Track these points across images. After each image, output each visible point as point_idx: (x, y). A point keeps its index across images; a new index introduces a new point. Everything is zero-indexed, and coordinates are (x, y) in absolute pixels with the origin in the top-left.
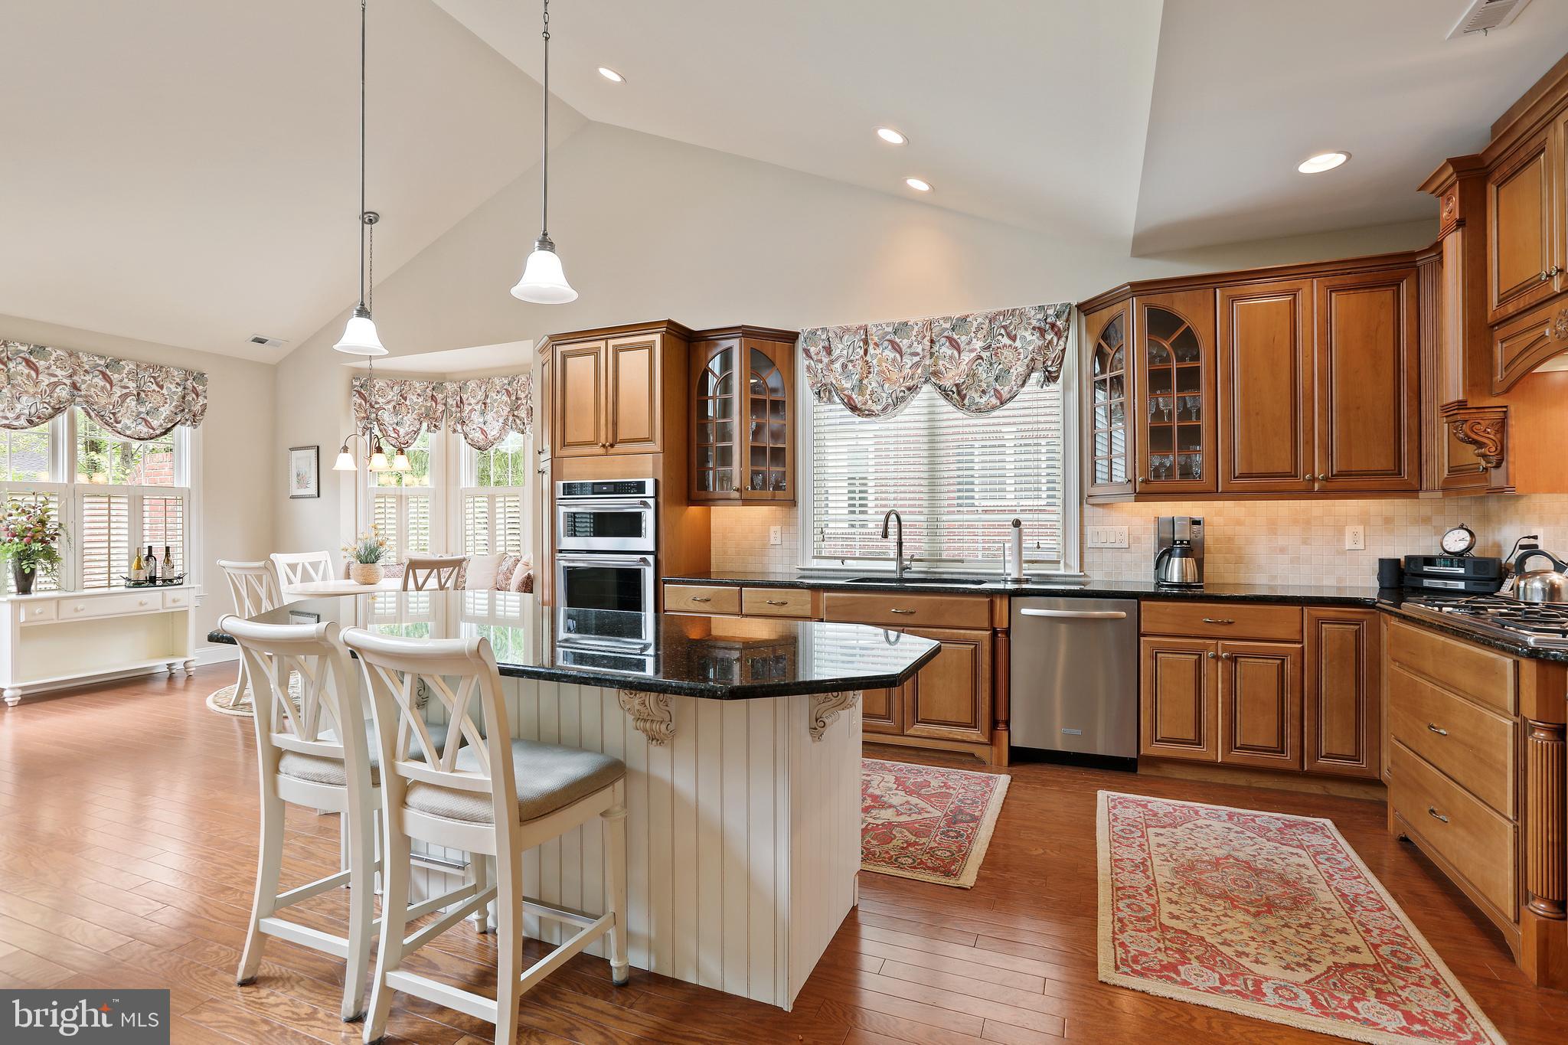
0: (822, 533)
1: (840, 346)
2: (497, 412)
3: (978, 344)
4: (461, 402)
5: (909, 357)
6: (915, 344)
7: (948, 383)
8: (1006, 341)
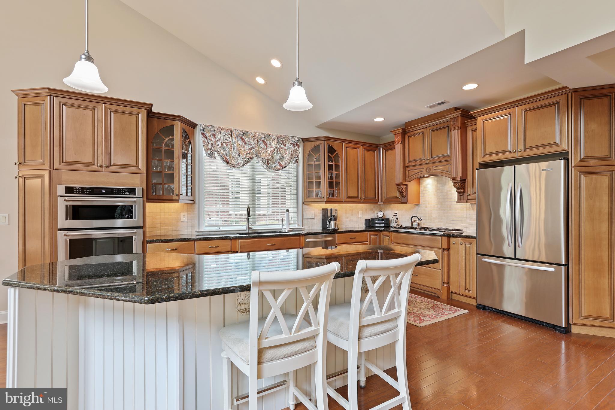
0: (209, 215)
1: (220, 135)
3: (274, 146)
5: (248, 145)
6: (251, 141)
7: (265, 158)
8: (282, 146)
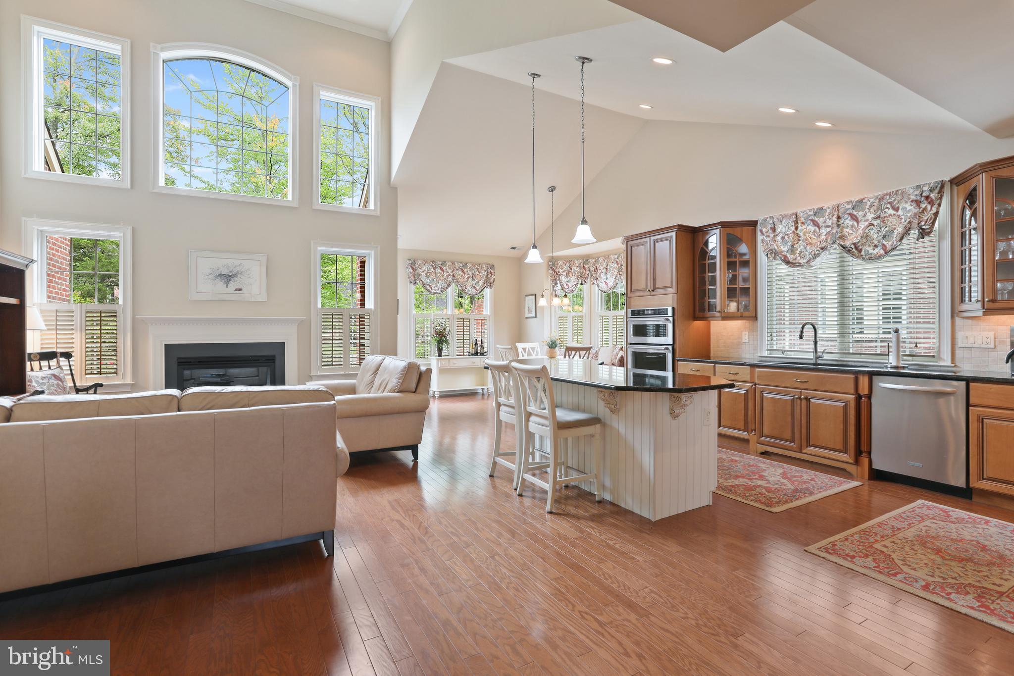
0: (771, 335)
1: (781, 226)
2: (612, 273)
3: (870, 216)
4: (596, 268)
5: (825, 229)
6: (828, 220)
7: (848, 243)
8: (891, 212)
